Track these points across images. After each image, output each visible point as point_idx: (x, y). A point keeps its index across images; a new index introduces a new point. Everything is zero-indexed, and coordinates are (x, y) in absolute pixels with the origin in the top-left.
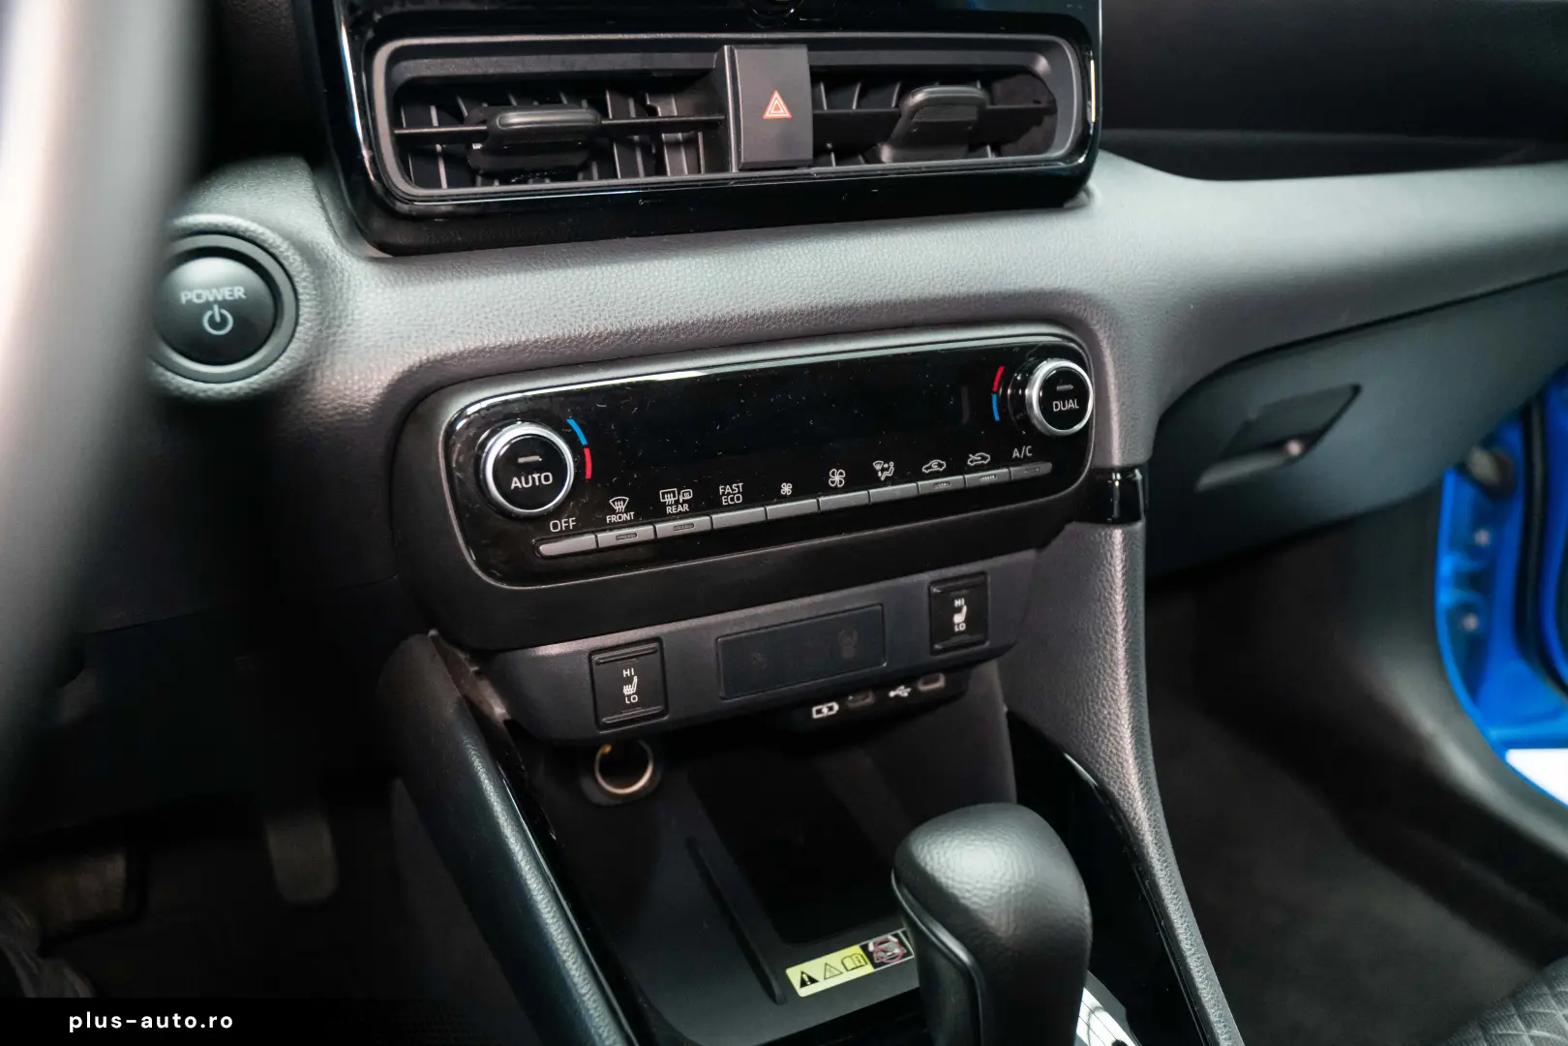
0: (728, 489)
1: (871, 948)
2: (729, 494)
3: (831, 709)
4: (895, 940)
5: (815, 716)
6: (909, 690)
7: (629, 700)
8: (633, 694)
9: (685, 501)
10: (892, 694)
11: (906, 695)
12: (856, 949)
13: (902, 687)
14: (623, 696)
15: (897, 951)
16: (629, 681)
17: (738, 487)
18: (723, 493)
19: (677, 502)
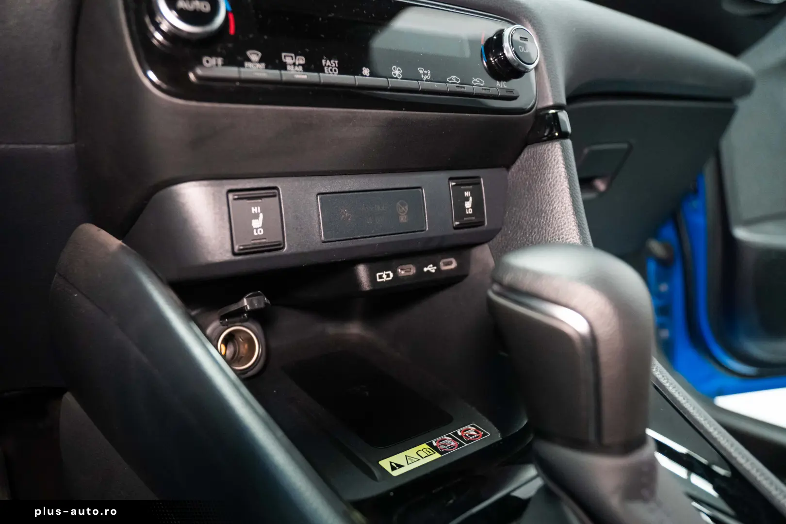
0: (328, 63)
1: (435, 444)
2: (329, 66)
3: (388, 276)
4: (450, 438)
5: (379, 280)
6: (435, 268)
7: (257, 232)
8: (260, 228)
9: (300, 65)
10: (425, 269)
11: (433, 271)
12: (425, 446)
13: (431, 266)
14: (252, 229)
15: (453, 444)
16: (256, 216)
17: (335, 63)
18: (325, 65)
19: (294, 64)
